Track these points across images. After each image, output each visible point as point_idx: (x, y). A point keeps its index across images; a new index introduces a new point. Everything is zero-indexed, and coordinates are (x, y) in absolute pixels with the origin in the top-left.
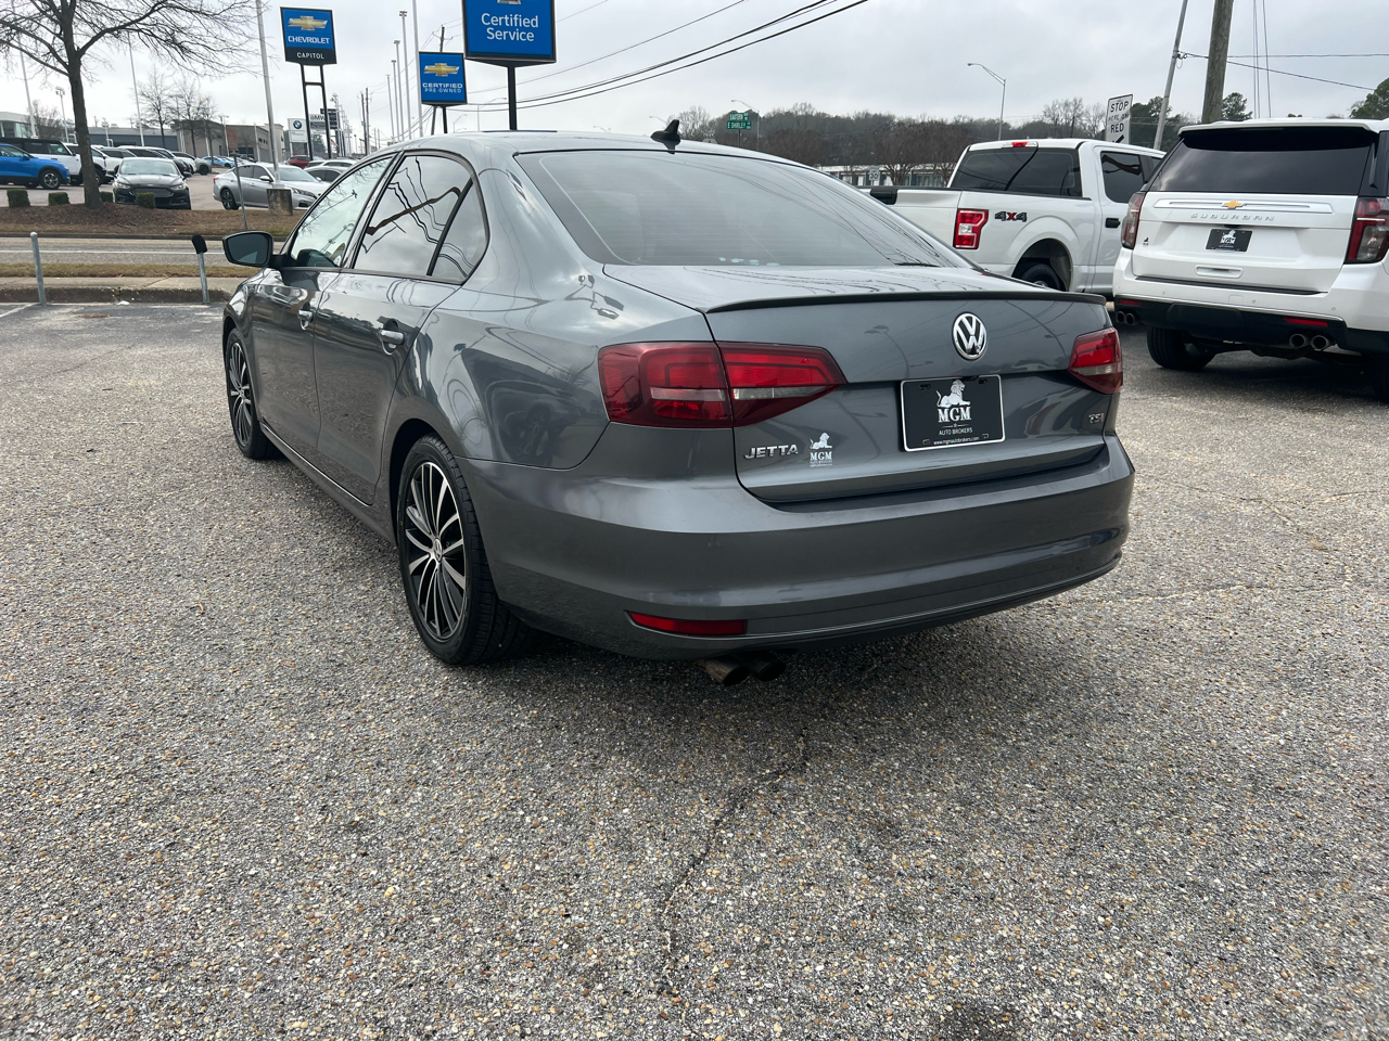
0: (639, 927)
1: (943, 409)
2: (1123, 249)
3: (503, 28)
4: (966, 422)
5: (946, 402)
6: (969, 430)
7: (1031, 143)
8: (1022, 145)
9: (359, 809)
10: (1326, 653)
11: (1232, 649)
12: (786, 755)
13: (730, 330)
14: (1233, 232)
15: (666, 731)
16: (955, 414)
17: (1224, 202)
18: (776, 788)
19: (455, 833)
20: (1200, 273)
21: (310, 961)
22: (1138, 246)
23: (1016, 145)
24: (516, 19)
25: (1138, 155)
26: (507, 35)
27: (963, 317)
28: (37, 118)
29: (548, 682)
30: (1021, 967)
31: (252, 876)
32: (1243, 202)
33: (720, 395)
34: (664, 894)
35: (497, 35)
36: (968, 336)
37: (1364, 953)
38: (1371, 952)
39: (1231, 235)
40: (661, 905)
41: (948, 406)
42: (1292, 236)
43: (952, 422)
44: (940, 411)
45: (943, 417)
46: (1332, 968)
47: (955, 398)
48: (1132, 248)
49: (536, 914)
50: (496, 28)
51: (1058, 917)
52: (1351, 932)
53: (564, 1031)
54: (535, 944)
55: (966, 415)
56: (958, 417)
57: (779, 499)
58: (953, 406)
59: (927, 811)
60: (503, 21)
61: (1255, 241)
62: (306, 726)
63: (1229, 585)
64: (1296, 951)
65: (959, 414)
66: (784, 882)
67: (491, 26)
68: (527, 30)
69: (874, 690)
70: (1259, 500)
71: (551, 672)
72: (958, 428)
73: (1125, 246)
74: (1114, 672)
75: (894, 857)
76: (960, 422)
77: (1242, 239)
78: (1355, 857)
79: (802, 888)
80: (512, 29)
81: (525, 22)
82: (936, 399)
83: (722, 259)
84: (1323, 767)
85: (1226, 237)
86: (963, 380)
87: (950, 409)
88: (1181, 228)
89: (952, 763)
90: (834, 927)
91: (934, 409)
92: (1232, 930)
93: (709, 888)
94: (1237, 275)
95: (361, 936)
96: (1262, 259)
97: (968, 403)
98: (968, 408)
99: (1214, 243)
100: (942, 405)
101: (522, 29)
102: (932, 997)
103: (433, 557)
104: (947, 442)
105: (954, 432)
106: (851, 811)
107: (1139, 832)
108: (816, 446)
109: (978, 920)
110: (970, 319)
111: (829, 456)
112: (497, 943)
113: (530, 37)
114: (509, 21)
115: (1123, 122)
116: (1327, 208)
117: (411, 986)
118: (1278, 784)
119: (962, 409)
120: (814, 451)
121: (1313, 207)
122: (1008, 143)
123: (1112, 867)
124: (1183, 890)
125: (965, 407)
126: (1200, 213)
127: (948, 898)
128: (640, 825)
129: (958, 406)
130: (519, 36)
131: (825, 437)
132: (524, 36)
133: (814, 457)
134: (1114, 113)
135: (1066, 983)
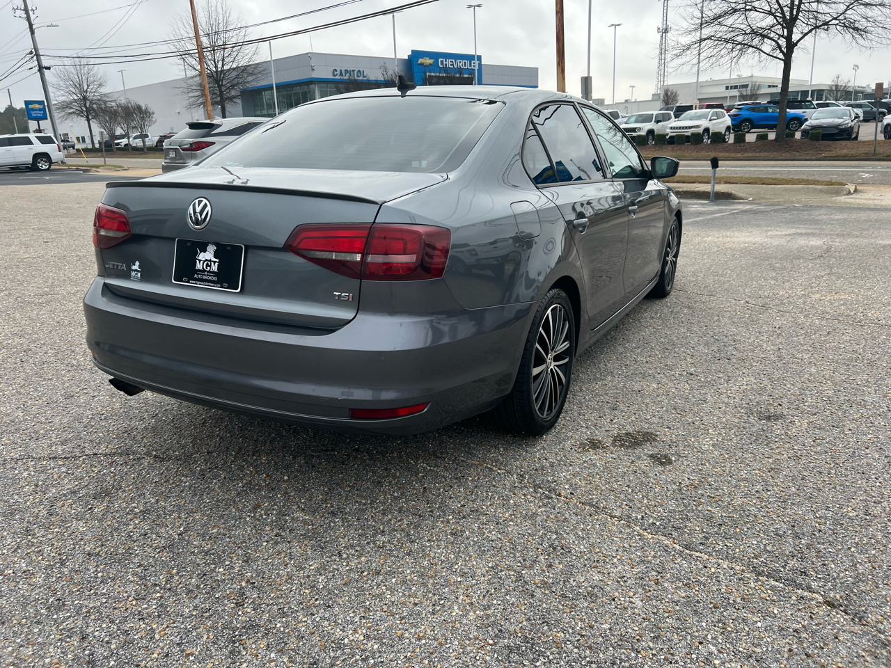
1: (200, 261)
4: (213, 272)
5: (202, 256)
6: (215, 278)
16: (207, 265)
28: (837, 86)
41: (204, 260)
43: (204, 271)
44: (198, 261)
45: (199, 266)
47: (208, 255)
55: (215, 268)
56: (209, 268)
58: (206, 260)
65: (210, 266)
72: (208, 275)
76: (209, 272)
82: (196, 254)
86: (216, 244)
87: (205, 261)
97: (217, 260)
98: (216, 264)
100: (200, 258)
104: (198, 283)
105: (205, 277)
108: (134, 267)
111: (139, 275)
119: (212, 263)
120: (133, 270)
125: (214, 262)
129: (210, 261)
131: (137, 263)
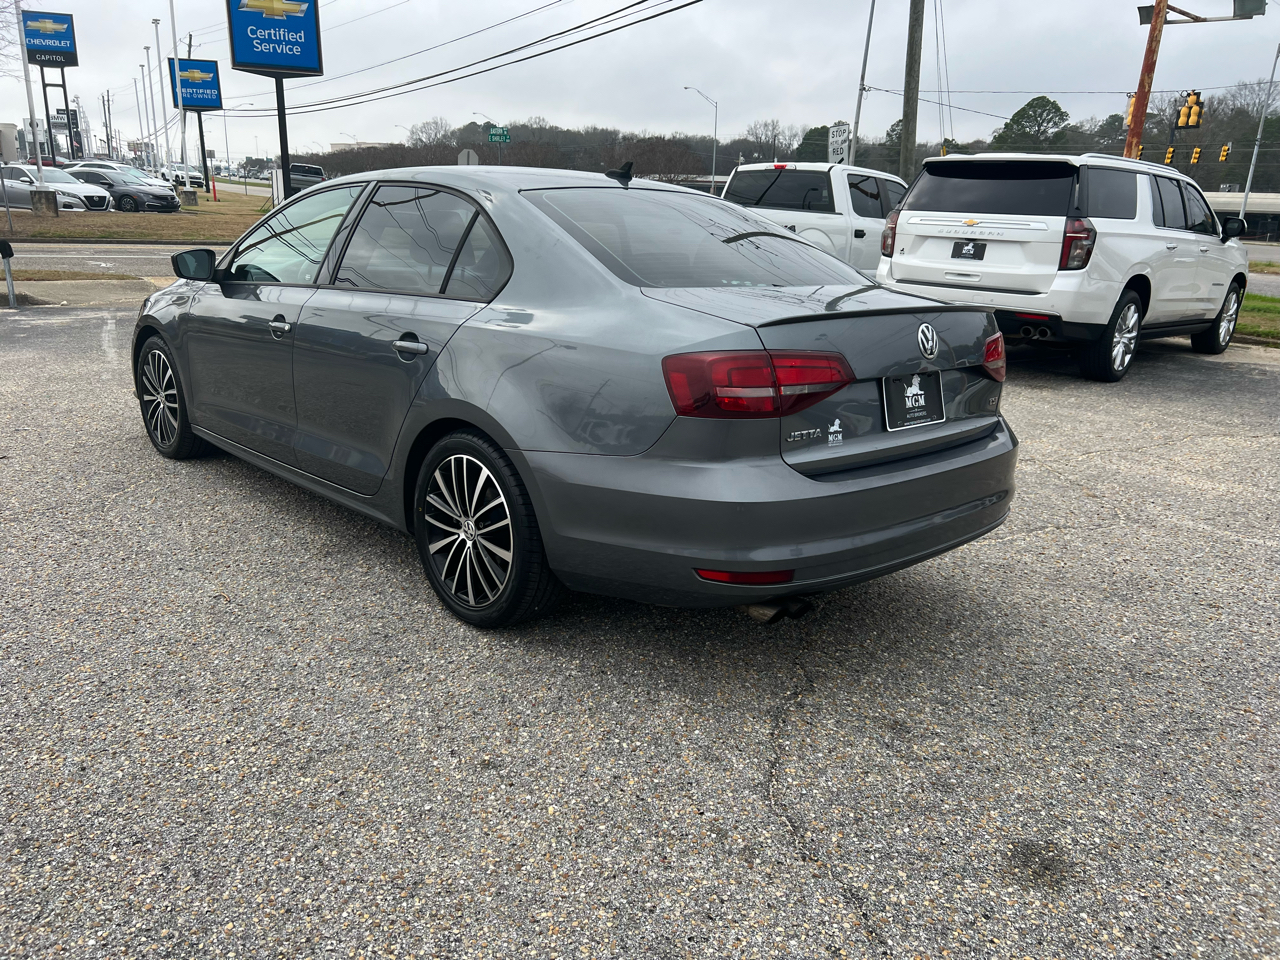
0: (760, 816)
1: (909, 398)
2: (883, 257)
3: (269, 41)
4: (922, 407)
5: (910, 392)
6: (924, 413)
7: (790, 165)
8: (783, 167)
9: (483, 750)
10: (1132, 575)
11: (1068, 575)
12: (795, 680)
13: (775, 340)
14: (971, 245)
15: (690, 668)
16: (916, 401)
17: (964, 220)
18: (801, 705)
19: (574, 761)
20: (948, 277)
21: (523, 868)
22: (896, 255)
23: (777, 167)
24: (282, 33)
25: (875, 178)
26: (274, 48)
27: (923, 327)
29: (571, 637)
30: (1043, 813)
31: (429, 811)
32: (979, 221)
33: (769, 392)
34: (762, 788)
35: (264, 48)
36: (928, 341)
37: (1254, 780)
38: (1259, 778)
39: (970, 247)
40: (766, 798)
41: (911, 395)
42: (1016, 249)
43: (914, 408)
44: (907, 399)
45: (909, 404)
46: (1239, 791)
47: (914, 390)
48: (890, 255)
49: (676, 814)
50: (263, 41)
51: (1048, 777)
52: (1239, 767)
53: (751, 895)
54: (690, 837)
55: (922, 402)
56: (917, 404)
57: (814, 472)
58: (914, 395)
59: (920, 712)
60: (269, 34)
61: (989, 251)
62: (392, 689)
63: (1044, 528)
64: (1213, 784)
65: (918, 401)
66: (846, 773)
67: (257, 38)
68: (293, 44)
69: (831, 625)
70: (1032, 460)
71: (571, 629)
72: (918, 412)
73: (884, 255)
74: (995, 598)
75: (915, 747)
76: (919, 407)
77: (979, 251)
78: (1218, 716)
79: (862, 776)
80: (279, 42)
81: (292, 36)
82: (904, 391)
83: (725, 282)
84: (1169, 657)
85: (966, 248)
87: (912, 397)
88: (929, 241)
89: (918, 675)
90: (901, 801)
91: (903, 397)
92: (1165, 774)
93: (795, 783)
94: (977, 279)
95: (550, 846)
96: (996, 265)
97: (923, 393)
98: (923, 397)
99: (957, 253)
100: (908, 394)
101: (288, 42)
102: (995, 841)
103: (463, 536)
104: (912, 422)
105: (916, 415)
106: (866, 717)
107: (1072, 713)
108: (832, 429)
109: (997, 785)
110: (927, 327)
111: (840, 437)
112: (661, 840)
113: (297, 50)
114: (275, 36)
115: (843, 146)
116: (1043, 226)
117: (614, 877)
118: (1146, 670)
119: (919, 397)
120: (831, 433)
121: (1033, 225)
122: (770, 166)
123: (1066, 739)
124: (1121, 750)
125: (921, 395)
126: (946, 229)
127: (967, 772)
128: (715, 742)
129: (917, 395)
130: (286, 50)
131: (837, 422)
132: (291, 50)
133: (831, 438)
134: (835, 139)
135: (1078, 821)
